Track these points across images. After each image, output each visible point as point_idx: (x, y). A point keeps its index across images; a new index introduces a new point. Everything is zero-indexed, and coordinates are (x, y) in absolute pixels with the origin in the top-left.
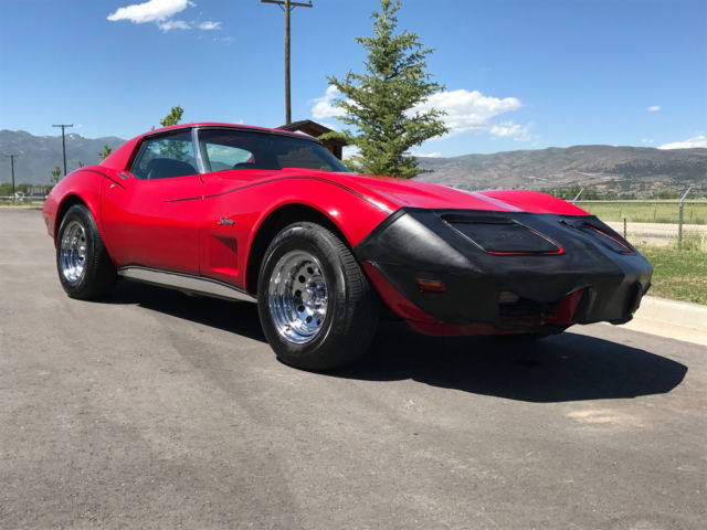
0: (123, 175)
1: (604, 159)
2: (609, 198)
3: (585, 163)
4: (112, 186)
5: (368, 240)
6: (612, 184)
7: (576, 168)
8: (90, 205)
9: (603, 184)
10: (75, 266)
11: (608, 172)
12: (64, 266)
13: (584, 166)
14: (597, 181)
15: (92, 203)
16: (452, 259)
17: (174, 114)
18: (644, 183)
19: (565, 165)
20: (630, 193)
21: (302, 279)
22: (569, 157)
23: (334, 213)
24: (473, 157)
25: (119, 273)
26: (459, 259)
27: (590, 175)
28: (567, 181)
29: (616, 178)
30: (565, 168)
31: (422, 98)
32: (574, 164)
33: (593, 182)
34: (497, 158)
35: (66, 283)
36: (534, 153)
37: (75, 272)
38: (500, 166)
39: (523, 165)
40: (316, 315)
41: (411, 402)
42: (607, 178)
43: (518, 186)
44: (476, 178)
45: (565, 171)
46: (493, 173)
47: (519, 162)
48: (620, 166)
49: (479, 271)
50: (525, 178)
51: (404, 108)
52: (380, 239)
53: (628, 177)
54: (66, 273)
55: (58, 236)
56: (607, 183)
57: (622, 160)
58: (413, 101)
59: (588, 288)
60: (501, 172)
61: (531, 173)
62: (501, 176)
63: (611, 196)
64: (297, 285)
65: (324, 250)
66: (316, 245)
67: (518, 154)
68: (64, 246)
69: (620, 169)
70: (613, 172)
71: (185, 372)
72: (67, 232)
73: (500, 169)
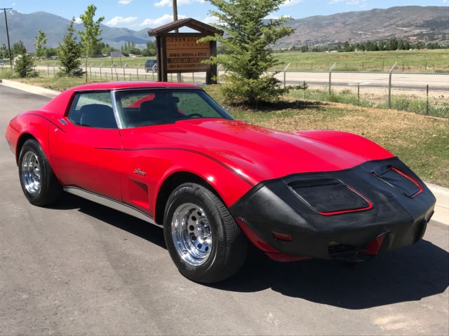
0: (63, 121)
1: (414, 17)
2: (419, 48)
3: (401, 20)
4: (56, 130)
5: (238, 203)
6: (421, 35)
7: (394, 24)
8: (40, 141)
9: (414, 36)
10: (33, 181)
11: (418, 27)
12: (26, 183)
13: (400, 23)
14: (410, 34)
15: (41, 140)
16: (295, 221)
17: (90, 11)
18: (445, 34)
19: (386, 22)
20: (435, 42)
21: (194, 219)
22: (388, 15)
23: (211, 179)
24: (316, 18)
25: (65, 189)
26: (301, 221)
27: (405, 29)
28: (387, 34)
29: (424, 31)
30: (386, 24)
31: (275, 7)
32: (392, 22)
33: (406, 34)
34: (334, 17)
35: (28, 195)
36: (362, 13)
37: (34, 186)
38: (336, 24)
39: (354, 23)
40: (205, 244)
41: (271, 315)
42: (417, 31)
43: (350, 39)
44: (319, 34)
45: (385, 27)
46: (331, 30)
47: (350, 21)
48: (427, 21)
49: (314, 229)
50: (355, 34)
51: (262, 16)
52: (247, 203)
53: (433, 29)
54: (27, 187)
55: (19, 161)
56: (417, 35)
57: (428, 17)
58: (269, 11)
59: (389, 233)
60: (337, 29)
61: (360, 29)
62: (337, 32)
63: (419, 46)
64: (191, 222)
65: (208, 206)
66: (203, 202)
67: (350, 14)
68: (24, 170)
69: (427, 24)
70: (422, 26)
71: (118, 290)
72: (25, 159)
73: (336, 27)
